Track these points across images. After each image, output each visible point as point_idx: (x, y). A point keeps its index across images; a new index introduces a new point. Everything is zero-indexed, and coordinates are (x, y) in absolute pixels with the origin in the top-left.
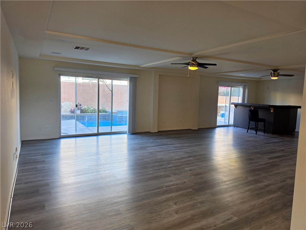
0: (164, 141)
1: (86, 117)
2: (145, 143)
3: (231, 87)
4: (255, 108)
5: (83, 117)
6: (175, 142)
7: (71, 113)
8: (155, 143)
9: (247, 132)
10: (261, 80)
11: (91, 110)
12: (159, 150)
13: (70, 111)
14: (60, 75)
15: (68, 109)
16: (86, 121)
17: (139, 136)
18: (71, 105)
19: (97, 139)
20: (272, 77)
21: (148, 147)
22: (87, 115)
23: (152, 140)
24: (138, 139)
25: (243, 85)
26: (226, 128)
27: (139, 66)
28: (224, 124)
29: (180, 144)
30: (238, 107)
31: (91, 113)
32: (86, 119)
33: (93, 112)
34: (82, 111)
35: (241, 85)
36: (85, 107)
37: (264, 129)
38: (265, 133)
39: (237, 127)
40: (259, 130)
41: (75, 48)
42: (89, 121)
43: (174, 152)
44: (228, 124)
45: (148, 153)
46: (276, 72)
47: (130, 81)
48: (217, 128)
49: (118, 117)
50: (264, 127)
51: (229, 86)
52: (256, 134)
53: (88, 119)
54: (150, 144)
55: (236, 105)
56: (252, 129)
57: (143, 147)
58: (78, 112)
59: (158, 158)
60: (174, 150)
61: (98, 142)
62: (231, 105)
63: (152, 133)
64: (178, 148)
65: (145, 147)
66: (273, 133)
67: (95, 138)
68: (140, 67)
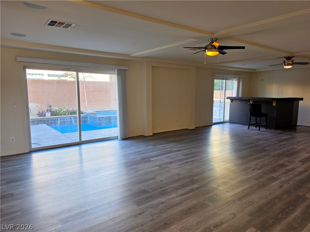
0: (166, 147)
1: (58, 120)
2: (145, 152)
3: (226, 79)
4: (254, 102)
5: (55, 120)
6: (181, 147)
7: (39, 117)
8: (157, 150)
9: (248, 129)
10: (256, 71)
11: (64, 111)
12: (168, 160)
13: (38, 114)
14: (25, 68)
15: (35, 112)
16: (58, 125)
17: (132, 142)
18: (39, 107)
19: (80, 149)
20: (285, 66)
21: (152, 157)
22: (59, 118)
23: (151, 147)
24: (133, 146)
25: (237, 78)
26: (221, 125)
27: (129, 55)
28: (219, 121)
29: (188, 149)
30: (234, 102)
31: (64, 115)
32: (59, 123)
33: (67, 114)
34: (53, 114)
35: (236, 77)
36: (56, 108)
37: (266, 125)
38: (267, 129)
39: (234, 123)
40: (262, 126)
41: (49, 25)
42: (62, 125)
43: (188, 162)
44: (222, 121)
45: (156, 166)
46: (290, 59)
47: (118, 75)
48: (213, 126)
49: (98, 118)
50: (266, 122)
51: (224, 79)
52: (259, 130)
53: (60, 123)
54: (151, 152)
55: (232, 99)
56: (253, 125)
57: (146, 158)
58: (48, 115)
59: (173, 173)
60: (186, 159)
61: (81, 155)
62: (226, 99)
63: (146, 137)
64: (189, 156)
65: (148, 158)
66: (276, 128)
67: (76, 148)
68: (131, 56)
